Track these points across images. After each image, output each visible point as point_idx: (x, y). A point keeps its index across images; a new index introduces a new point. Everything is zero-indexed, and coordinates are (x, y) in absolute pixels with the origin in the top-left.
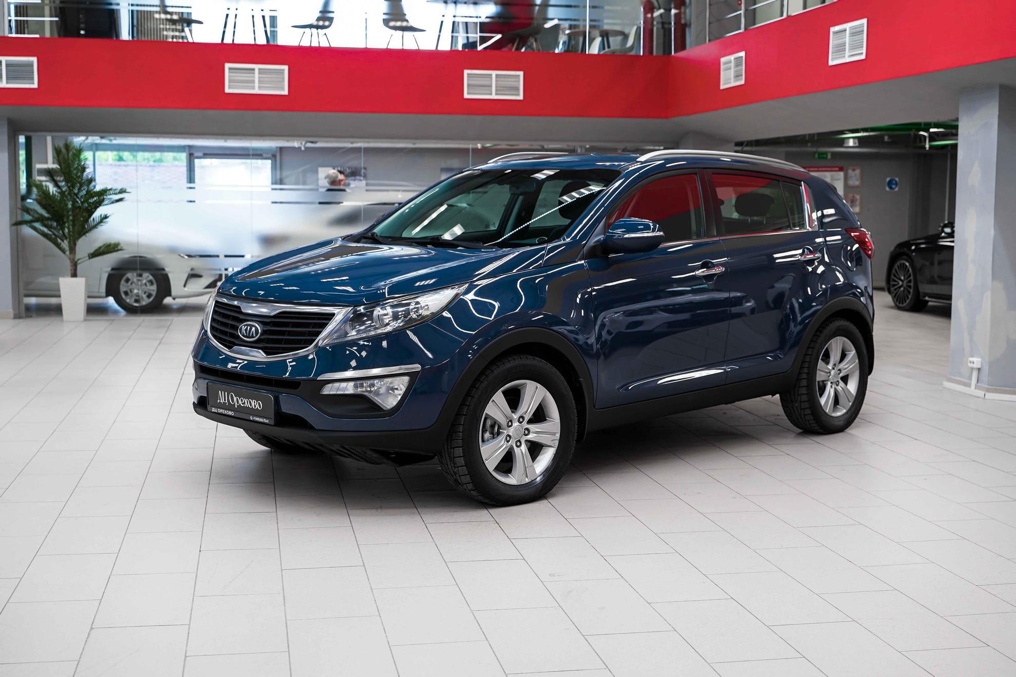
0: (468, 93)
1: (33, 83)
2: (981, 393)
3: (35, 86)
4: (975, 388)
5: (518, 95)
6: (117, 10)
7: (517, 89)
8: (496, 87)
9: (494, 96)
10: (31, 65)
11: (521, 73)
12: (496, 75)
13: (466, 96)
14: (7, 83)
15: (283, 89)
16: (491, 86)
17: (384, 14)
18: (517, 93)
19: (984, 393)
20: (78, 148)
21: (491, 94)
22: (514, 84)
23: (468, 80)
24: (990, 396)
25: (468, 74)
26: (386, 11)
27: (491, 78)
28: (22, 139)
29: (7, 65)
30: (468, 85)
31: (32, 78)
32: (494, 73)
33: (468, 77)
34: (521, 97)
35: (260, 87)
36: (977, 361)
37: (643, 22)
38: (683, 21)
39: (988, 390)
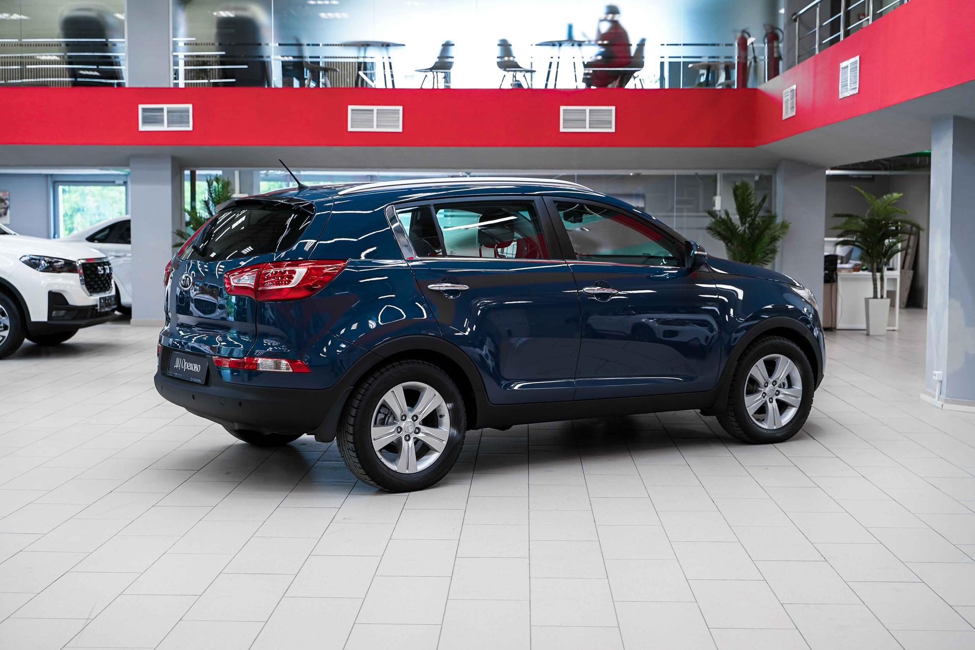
0: (564, 127)
1: (189, 126)
2: (939, 404)
3: (190, 128)
4: (938, 400)
5: (611, 128)
6: (268, 62)
7: (610, 122)
8: (590, 121)
9: (588, 130)
10: (188, 111)
11: (613, 108)
12: (590, 110)
13: (562, 130)
14: (168, 127)
15: (398, 127)
16: (585, 120)
17: (498, 57)
18: (609, 126)
19: (942, 403)
20: (226, 180)
21: (585, 128)
22: (606, 118)
23: (564, 115)
24: (947, 406)
25: (564, 110)
26: (499, 55)
27: (586, 112)
28: (187, 172)
29: (168, 112)
30: (564, 120)
31: (188, 122)
32: (588, 108)
33: (564, 112)
34: (613, 130)
35: (378, 126)
36: (938, 374)
37: (738, 57)
38: (775, 55)
39: (946, 401)
